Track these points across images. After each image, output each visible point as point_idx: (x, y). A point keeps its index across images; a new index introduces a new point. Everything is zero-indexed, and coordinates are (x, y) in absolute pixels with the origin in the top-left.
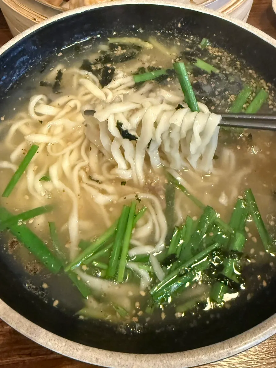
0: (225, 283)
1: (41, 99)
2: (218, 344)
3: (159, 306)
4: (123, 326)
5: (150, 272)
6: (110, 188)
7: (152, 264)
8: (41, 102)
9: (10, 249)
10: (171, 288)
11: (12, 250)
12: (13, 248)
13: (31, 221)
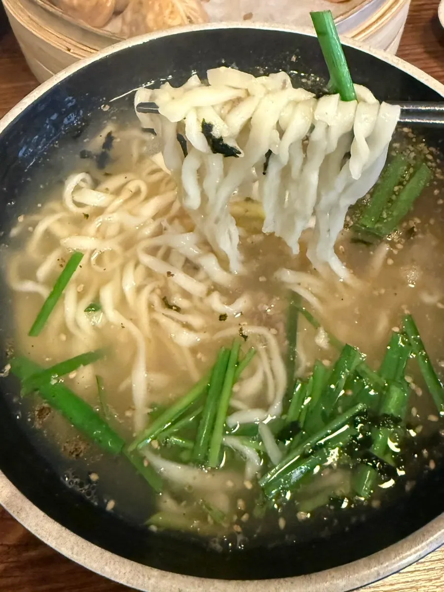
0: (374, 466)
1: (83, 180)
2: (362, 561)
3: (274, 505)
4: (217, 540)
5: (259, 452)
6: (196, 321)
7: (263, 438)
8: (83, 184)
9: (38, 419)
10: (291, 476)
11: (41, 422)
12: (43, 419)
13: (72, 375)
